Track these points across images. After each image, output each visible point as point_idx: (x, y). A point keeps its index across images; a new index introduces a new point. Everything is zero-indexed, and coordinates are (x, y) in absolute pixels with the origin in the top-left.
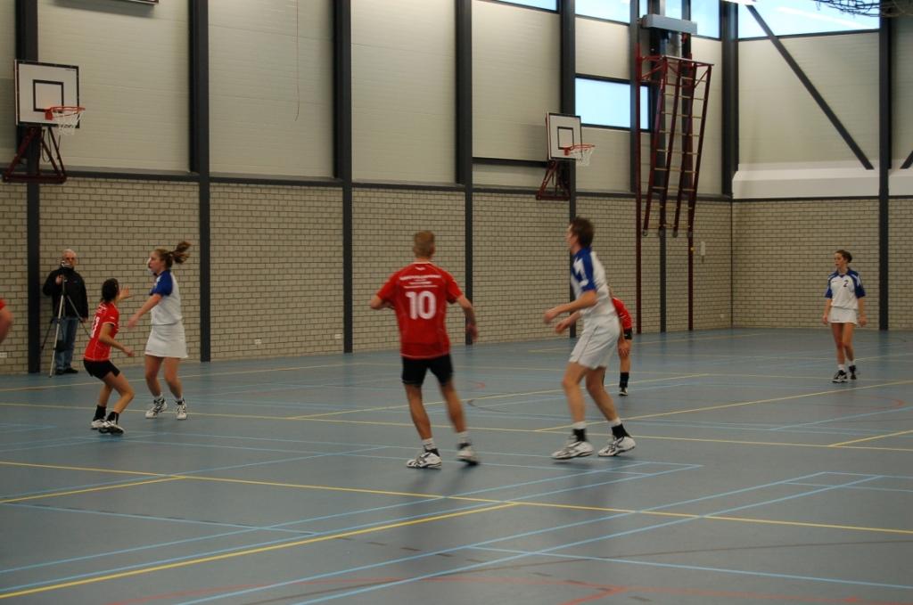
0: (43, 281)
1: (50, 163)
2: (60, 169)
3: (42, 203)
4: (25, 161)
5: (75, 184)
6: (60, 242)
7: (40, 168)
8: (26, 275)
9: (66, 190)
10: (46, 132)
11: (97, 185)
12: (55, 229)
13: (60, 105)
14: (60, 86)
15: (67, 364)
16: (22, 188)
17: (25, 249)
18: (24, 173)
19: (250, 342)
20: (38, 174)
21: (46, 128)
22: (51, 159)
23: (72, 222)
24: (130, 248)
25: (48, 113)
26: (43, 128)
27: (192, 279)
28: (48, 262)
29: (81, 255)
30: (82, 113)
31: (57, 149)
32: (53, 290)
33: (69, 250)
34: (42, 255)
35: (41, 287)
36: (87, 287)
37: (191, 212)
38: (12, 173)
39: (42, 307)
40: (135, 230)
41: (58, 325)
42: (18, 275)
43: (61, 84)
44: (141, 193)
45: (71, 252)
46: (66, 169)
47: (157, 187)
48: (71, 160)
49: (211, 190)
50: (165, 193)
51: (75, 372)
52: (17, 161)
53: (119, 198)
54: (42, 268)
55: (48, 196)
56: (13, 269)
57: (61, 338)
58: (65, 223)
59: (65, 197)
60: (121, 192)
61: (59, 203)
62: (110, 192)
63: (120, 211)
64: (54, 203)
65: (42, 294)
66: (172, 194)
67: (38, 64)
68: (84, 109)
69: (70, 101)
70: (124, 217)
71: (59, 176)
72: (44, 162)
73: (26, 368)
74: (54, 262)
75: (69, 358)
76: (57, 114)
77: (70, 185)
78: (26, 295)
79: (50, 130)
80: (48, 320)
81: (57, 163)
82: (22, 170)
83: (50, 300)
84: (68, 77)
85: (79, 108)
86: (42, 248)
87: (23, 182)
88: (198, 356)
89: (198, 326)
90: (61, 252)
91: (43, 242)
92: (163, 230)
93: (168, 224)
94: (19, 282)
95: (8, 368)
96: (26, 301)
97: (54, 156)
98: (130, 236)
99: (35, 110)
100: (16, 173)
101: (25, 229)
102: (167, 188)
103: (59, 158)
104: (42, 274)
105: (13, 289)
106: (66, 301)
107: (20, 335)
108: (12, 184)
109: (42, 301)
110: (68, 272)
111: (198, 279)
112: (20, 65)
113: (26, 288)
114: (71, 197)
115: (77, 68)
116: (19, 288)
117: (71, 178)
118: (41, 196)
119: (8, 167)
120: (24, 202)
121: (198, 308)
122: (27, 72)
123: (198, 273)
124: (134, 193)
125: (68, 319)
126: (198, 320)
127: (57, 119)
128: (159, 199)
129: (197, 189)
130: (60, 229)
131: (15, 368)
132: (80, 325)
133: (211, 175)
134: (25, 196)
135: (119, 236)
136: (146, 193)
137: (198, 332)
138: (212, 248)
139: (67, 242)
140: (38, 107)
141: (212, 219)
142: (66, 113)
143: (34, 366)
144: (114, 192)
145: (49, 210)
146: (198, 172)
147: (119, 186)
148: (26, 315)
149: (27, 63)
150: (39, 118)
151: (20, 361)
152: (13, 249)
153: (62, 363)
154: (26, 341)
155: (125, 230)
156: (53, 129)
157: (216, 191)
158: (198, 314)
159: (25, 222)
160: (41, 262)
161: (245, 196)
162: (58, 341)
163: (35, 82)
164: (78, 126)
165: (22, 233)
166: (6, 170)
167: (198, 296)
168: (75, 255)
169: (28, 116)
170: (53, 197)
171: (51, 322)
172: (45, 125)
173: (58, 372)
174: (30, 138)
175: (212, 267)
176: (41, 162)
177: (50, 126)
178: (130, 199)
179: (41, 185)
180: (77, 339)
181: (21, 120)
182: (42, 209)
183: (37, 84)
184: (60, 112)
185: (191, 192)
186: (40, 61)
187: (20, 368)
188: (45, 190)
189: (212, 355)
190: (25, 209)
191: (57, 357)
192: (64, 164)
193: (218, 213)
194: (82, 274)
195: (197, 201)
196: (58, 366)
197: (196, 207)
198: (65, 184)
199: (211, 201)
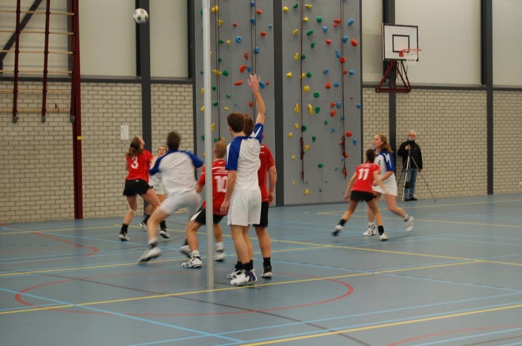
0: (398, 148)
1: (402, 81)
2: (407, 84)
3: (397, 104)
4: (388, 80)
5: (416, 93)
6: (407, 126)
7: (396, 84)
9: (411, 97)
10: (400, 64)
11: (428, 93)
12: (404, 119)
13: (408, 48)
14: (407, 38)
15: (411, 195)
16: (386, 96)
17: (388, 130)
18: (388, 87)
19: (516, 183)
20: (395, 88)
21: (400, 62)
22: (402, 79)
23: (414, 115)
24: (447, 129)
25: (401, 53)
26: (398, 62)
27: (483, 146)
28: (401, 137)
29: (419, 133)
30: (419, 52)
31: (406, 74)
32: (403, 153)
33: (412, 131)
34: (397, 133)
35: (397, 152)
36: (422, 151)
37: (482, 108)
38: (381, 87)
39: (397, 163)
40: (450, 119)
41: (406, 173)
43: (408, 36)
44: (454, 97)
45: (413, 132)
46: (411, 85)
47: (463, 94)
48: (413, 80)
49: (494, 95)
50: (467, 98)
51: (416, 200)
52: (384, 81)
53: (441, 101)
54: (397, 141)
55: (401, 100)
57: (408, 181)
59: (410, 100)
60: (442, 97)
61: (407, 104)
62: (435, 97)
63: (442, 108)
64: (404, 104)
65: (397, 156)
66: (471, 98)
67: (395, 25)
68: (421, 50)
69: (413, 46)
70: (444, 112)
71: (407, 89)
72: (399, 81)
74: (404, 137)
75: (412, 192)
76: (406, 54)
77: (413, 94)
79: (402, 62)
80: (401, 170)
81: (406, 81)
82: (386, 86)
83: (401, 159)
84: (412, 32)
85: (418, 50)
86: (397, 130)
87: (386, 92)
88: (486, 191)
89: (486, 174)
90: (408, 132)
91: (398, 126)
92: (466, 119)
93: (468, 115)
97: (404, 77)
98: (447, 122)
99: (394, 51)
100: (383, 87)
101: (388, 119)
102: (468, 94)
103: (407, 78)
104: (397, 144)
106: (411, 159)
108: (381, 94)
109: (397, 160)
110: (412, 143)
111: (486, 146)
112: (385, 26)
114: (413, 100)
115: (417, 27)
117: (414, 90)
118: (397, 100)
119: (378, 84)
120: (388, 104)
121: (486, 164)
122: (389, 30)
123: (486, 143)
124: (450, 97)
125: (412, 169)
126: (486, 171)
127: (406, 56)
128: (464, 101)
129: (486, 95)
130: (407, 119)
132: (418, 173)
133: (494, 87)
134: (388, 100)
135: (441, 122)
136: (456, 97)
137: (486, 177)
138: (494, 129)
141: (494, 112)
142: (411, 53)
144: (438, 97)
145: (401, 108)
146: (486, 85)
147: (441, 94)
149: (389, 25)
150: (396, 56)
152: (381, 130)
153: (408, 194)
155: (444, 119)
156: (404, 62)
157: (496, 96)
158: (486, 167)
159: (388, 115)
160: (397, 137)
161: (514, 98)
162: (406, 183)
163: (393, 35)
164: (417, 60)
165: (386, 121)
166: (378, 86)
167: (486, 157)
168: (415, 133)
169: (389, 55)
170: (404, 100)
171: (402, 171)
172: (399, 60)
173: (406, 200)
174: (390, 68)
175: (494, 140)
176: (397, 81)
177: (402, 61)
178: (447, 101)
179: (397, 94)
180: (417, 181)
181: (386, 57)
182: (397, 108)
183: (395, 37)
184: (408, 52)
185: (482, 96)
186: (396, 23)
188: (399, 96)
189: (494, 191)
190: (388, 107)
191: (406, 191)
192: (410, 82)
193: (498, 108)
194: (419, 145)
195: (486, 101)
196: (406, 196)
197: (485, 105)
198: (410, 93)
199: (494, 101)
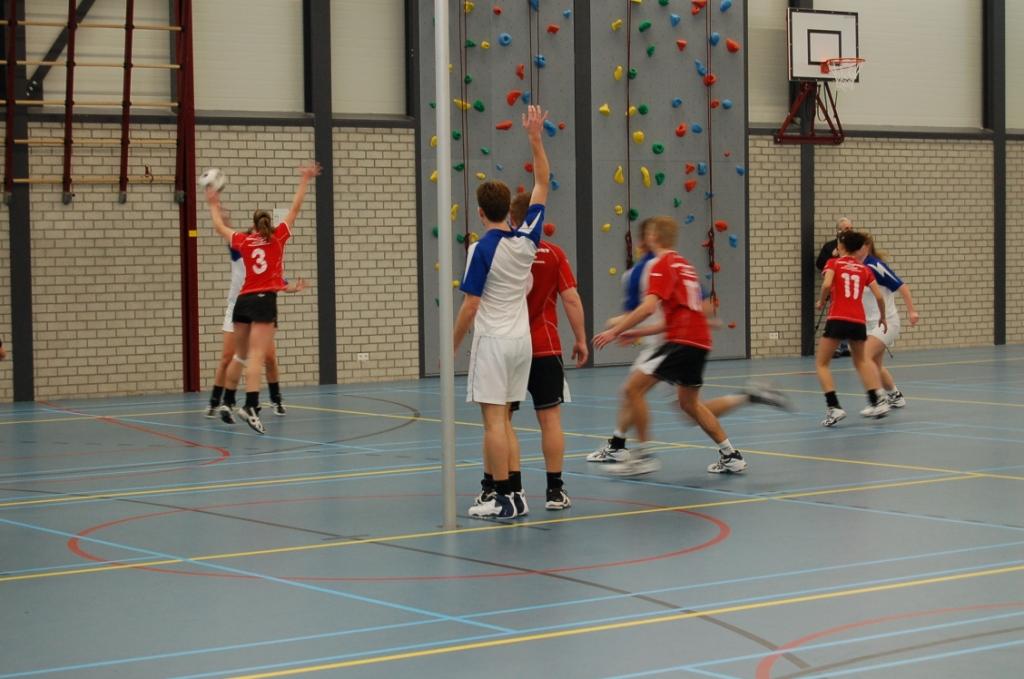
1: (826, 122)
2: (837, 128)
3: (817, 166)
4: (798, 120)
5: (854, 146)
6: (837, 210)
7: (815, 128)
8: (799, 247)
9: (844, 152)
10: (822, 88)
11: (878, 146)
12: (831, 196)
13: (837, 56)
14: (837, 36)
16: (796, 151)
17: (798, 218)
18: (798, 134)
20: (813, 134)
21: (822, 83)
22: (827, 118)
23: (849, 188)
24: (914, 217)
25: (824, 66)
26: (818, 83)
27: (985, 250)
28: (824, 232)
29: (860, 225)
30: (861, 65)
31: (834, 107)
34: (816, 225)
35: (816, 260)
37: (984, 175)
38: (785, 134)
40: (921, 196)
42: (791, 247)
43: (839, 33)
44: (928, 153)
45: (846, 221)
46: (843, 128)
47: (946, 147)
48: (849, 118)
49: (1008, 148)
50: (955, 154)
52: (790, 121)
53: (903, 160)
54: (816, 239)
55: (824, 159)
56: (784, 240)
58: (842, 188)
59: (842, 159)
60: (905, 153)
61: (836, 167)
62: (892, 153)
63: (904, 174)
64: (830, 167)
66: (963, 154)
67: (813, 11)
68: (864, 60)
69: (849, 52)
70: (909, 181)
71: (836, 136)
72: (820, 122)
73: (799, 350)
74: (829, 232)
76: (834, 67)
77: (848, 146)
78: (799, 269)
79: (826, 85)
81: (834, 121)
82: (794, 131)
84: (845, 25)
85: (858, 59)
86: (816, 217)
87: (795, 144)
88: (992, 338)
89: (991, 305)
91: (818, 210)
92: (952, 195)
93: (957, 188)
94: (792, 255)
95: (779, 350)
96: (799, 276)
97: (831, 114)
98: (914, 203)
99: (810, 63)
100: (789, 134)
101: (798, 196)
102: (957, 147)
103: (836, 116)
105: (785, 262)
107: (792, 313)
108: (785, 146)
111: (991, 250)
112: (794, 14)
113: (799, 262)
114: (849, 159)
115: (856, 14)
116: (791, 262)
117: (849, 139)
118: (816, 159)
119: (780, 127)
120: (798, 166)
121: (992, 284)
122: (801, 21)
123: (992, 243)
124: (920, 153)
126: (992, 298)
127: (834, 72)
128: (949, 161)
129: (991, 148)
130: (837, 196)
131: (787, 350)
133: (1007, 132)
134: (798, 159)
135: (903, 203)
136: (933, 154)
137: (992, 311)
138: (1008, 216)
139: (844, 210)
140: (812, 60)
141: (1008, 182)
142: (844, 65)
143: (808, 349)
144: (897, 153)
145: (825, 174)
146: (992, 128)
147: (903, 146)
148: (799, 291)
149: (800, 11)
150: (814, 72)
151: (793, 342)
152: (785, 218)
154: (799, 320)
155: (909, 196)
156: (829, 83)
157: (1013, 150)
158: (992, 291)
159: (799, 188)
160: (816, 232)
163: (810, 31)
164: (857, 80)
165: (794, 200)
166: (779, 130)
167: (992, 270)
169: (802, 69)
170: (829, 159)
172: (820, 79)
174: (803, 95)
175: (1008, 236)
176: (817, 121)
177: (826, 81)
178: (915, 160)
179: (816, 147)
181: (795, 75)
182: (816, 174)
183: (812, 34)
184: (838, 64)
185: (985, 152)
186: (815, 8)
187: (792, 350)
188: (821, 152)
189: (1007, 337)
190: (798, 173)
192: (841, 122)
193: (1015, 175)
195: (991, 161)
197: (990, 168)
198: (842, 145)
199: (1007, 161)
